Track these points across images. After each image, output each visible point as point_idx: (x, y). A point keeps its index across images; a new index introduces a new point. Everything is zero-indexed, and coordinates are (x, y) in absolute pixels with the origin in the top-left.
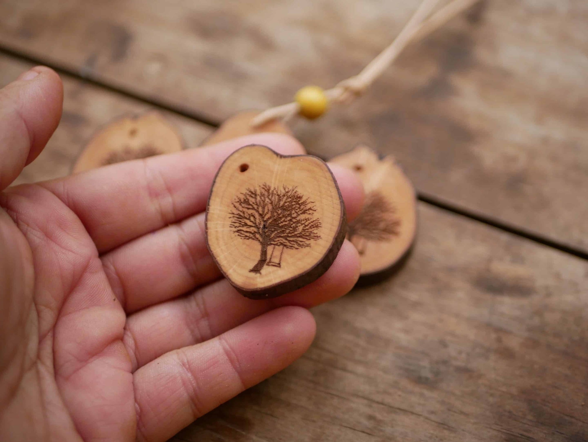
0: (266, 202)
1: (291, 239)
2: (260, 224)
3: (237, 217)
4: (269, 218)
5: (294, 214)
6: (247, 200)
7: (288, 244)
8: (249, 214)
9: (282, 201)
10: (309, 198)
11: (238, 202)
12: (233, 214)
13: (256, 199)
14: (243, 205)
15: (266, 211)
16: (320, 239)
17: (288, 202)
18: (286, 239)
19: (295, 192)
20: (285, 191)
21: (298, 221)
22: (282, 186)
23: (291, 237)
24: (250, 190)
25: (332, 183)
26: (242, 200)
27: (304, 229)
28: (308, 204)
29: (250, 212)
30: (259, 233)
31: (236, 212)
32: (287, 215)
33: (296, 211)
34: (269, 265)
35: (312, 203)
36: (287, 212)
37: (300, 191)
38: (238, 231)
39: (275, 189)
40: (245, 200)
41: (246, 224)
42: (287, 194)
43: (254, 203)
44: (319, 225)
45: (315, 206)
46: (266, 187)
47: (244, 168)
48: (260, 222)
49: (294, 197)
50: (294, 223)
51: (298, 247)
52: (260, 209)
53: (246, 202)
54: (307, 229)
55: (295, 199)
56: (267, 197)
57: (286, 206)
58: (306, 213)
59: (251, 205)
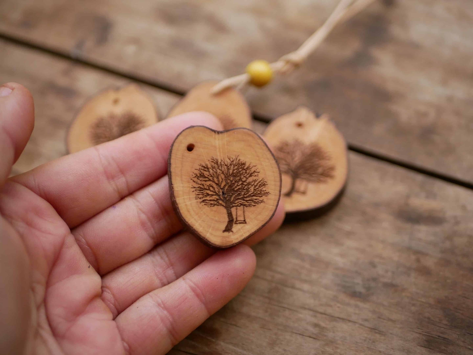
0: (218, 172)
1: (248, 199)
2: (219, 192)
3: (199, 190)
4: (225, 186)
5: (243, 178)
6: (202, 174)
7: (247, 203)
8: (208, 186)
9: (231, 169)
10: (251, 163)
11: (195, 177)
12: (195, 188)
13: (209, 172)
14: (201, 179)
15: (221, 180)
16: (270, 195)
17: (236, 169)
18: (244, 200)
19: (239, 160)
20: (231, 161)
21: (248, 183)
22: (227, 157)
23: (246, 197)
24: (202, 165)
25: (265, 148)
26: (198, 175)
27: (255, 189)
28: (252, 168)
29: (208, 183)
30: (221, 199)
31: (197, 186)
32: (238, 180)
33: (244, 175)
34: (237, 224)
35: (255, 167)
36: (237, 178)
37: (243, 159)
38: (203, 201)
39: (222, 161)
40: (200, 174)
41: (208, 194)
42: (233, 163)
43: (208, 176)
44: (265, 184)
45: (258, 168)
46: (214, 161)
47: (190, 148)
48: (219, 190)
49: (239, 164)
50: (246, 185)
51: (255, 204)
52: (215, 180)
53: (202, 175)
54: (257, 188)
55: (240, 165)
56: (218, 168)
57: (235, 173)
58: (253, 176)
59: (207, 178)
